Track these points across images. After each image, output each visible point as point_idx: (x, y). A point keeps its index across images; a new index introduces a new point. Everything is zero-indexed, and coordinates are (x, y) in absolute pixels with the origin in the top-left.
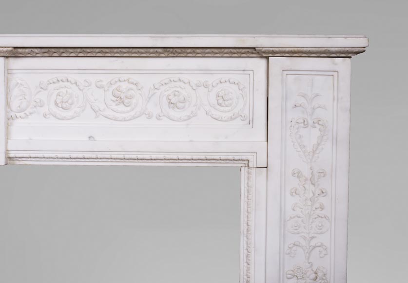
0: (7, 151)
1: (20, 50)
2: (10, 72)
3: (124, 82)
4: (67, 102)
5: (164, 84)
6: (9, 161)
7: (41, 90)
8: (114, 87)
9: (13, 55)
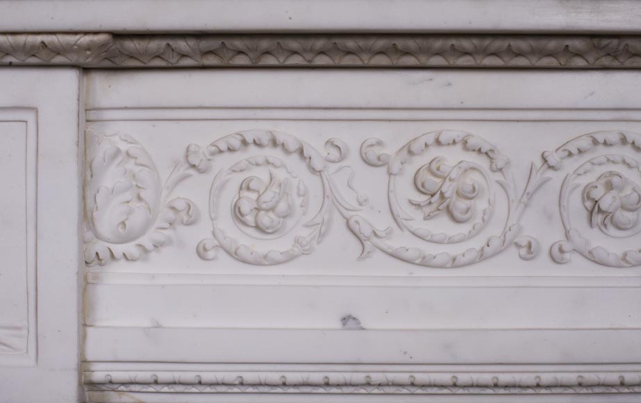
0: (84, 364)
1: (131, 45)
2: (92, 115)
3: (452, 148)
4: (272, 209)
5: (574, 151)
6: (87, 394)
7: (192, 171)
8: (421, 161)
9: (107, 64)
